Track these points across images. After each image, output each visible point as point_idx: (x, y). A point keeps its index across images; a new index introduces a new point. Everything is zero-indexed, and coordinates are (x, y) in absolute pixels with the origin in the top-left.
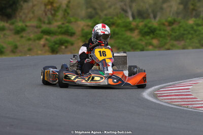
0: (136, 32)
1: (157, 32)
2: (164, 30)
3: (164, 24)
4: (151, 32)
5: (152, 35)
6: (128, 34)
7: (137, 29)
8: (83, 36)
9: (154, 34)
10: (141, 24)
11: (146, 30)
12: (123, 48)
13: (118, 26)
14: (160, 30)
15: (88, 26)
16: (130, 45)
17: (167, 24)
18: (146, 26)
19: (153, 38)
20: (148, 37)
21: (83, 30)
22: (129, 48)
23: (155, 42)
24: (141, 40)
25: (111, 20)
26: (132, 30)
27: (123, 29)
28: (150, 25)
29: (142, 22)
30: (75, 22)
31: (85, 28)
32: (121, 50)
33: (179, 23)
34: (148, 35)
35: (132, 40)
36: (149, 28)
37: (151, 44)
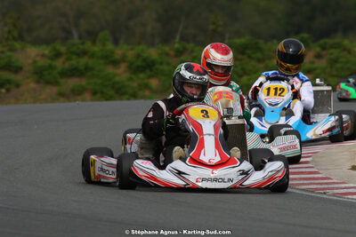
0: (123, 66)
1: (157, 66)
2: (168, 64)
3: (167, 54)
4: (148, 66)
5: (148, 72)
6: (110, 70)
7: (124, 61)
8: (36, 73)
9: (151, 70)
10: (131, 55)
11: (139, 63)
12: (102, 93)
13: (92, 56)
14: (161, 63)
15: (43, 56)
16: (113, 87)
17: (172, 53)
18: (138, 56)
19: (150, 77)
20: (142, 75)
21: (35, 62)
22: (112, 92)
23: (154, 83)
24: (131, 79)
25: (81, 47)
26: (115, 63)
27: (102, 61)
28: (145, 55)
29: (132, 49)
30: (22, 49)
31: (38, 59)
32: (99, 95)
33: (192, 51)
34: (142, 72)
35: (117, 79)
36: (145, 60)
37: (147, 87)
